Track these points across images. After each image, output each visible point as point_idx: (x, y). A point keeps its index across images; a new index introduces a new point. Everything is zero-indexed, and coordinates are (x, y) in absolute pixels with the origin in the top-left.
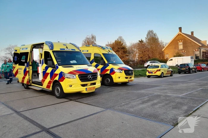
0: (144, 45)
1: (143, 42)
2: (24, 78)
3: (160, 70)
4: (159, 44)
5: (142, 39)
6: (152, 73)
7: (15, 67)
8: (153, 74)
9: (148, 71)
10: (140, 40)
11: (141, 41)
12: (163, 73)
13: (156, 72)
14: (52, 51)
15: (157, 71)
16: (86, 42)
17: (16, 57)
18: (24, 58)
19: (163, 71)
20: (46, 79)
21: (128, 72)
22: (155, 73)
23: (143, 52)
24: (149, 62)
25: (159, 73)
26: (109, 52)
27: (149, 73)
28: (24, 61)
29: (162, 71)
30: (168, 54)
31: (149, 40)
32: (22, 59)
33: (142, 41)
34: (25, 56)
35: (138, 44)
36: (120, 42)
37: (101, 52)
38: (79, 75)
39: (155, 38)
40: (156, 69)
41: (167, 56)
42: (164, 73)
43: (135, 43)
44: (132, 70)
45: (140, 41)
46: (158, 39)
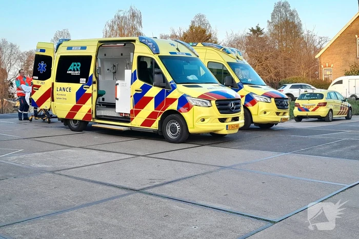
0: (263, 40)
1: (262, 34)
2: (76, 109)
3: (325, 104)
4: (303, 38)
5: (259, 26)
6: (307, 110)
7: (39, 87)
8: (310, 113)
9: (298, 106)
10: (255, 28)
11: (257, 32)
12: (331, 110)
13: (317, 108)
14: (159, 56)
15: (319, 105)
16: (116, 27)
17: (42, 64)
18: (79, 68)
19: (332, 108)
20: (143, 108)
21: (281, 102)
22: (314, 110)
23: (263, 59)
24: (289, 86)
25: (322, 112)
26: (237, 60)
27: (300, 109)
28: (77, 73)
29: (330, 106)
30: (329, 66)
31: (276, 26)
32: (70, 68)
33: (258, 29)
34: (79, 64)
35: (249, 38)
36: (204, 31)
37: (223, 59)
38: (216, 101)
39: (293, 23)
40: (316, 102)
41: (328, 73)
42: (334, 110)
43: (240, 35)
44: (287, 99)
45: (252, 30)
46: (301, 25)
